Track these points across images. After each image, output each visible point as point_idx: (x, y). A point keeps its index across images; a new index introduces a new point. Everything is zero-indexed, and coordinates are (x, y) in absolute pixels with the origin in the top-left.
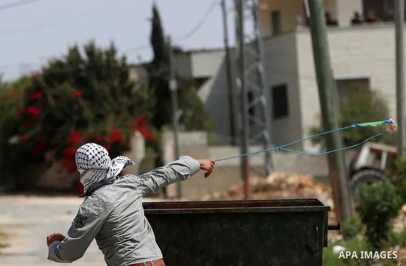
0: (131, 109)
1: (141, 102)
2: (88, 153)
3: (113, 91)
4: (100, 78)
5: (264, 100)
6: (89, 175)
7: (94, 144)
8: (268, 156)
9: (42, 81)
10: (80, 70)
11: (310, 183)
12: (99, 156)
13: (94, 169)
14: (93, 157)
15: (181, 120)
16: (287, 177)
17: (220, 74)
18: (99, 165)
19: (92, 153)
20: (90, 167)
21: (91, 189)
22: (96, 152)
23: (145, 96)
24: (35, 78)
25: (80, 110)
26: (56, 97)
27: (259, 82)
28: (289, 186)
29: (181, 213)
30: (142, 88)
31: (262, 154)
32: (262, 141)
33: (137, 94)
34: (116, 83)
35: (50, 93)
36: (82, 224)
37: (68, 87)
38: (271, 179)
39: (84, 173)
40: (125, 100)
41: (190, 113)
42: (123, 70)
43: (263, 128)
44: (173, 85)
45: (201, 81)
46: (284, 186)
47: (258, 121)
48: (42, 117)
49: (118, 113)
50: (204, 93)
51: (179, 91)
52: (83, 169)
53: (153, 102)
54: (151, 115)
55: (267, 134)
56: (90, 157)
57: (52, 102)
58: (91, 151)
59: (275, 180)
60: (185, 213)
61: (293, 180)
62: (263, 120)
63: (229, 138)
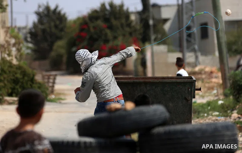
0: (131, 34)
1: (135, 30)
2: (80, 54)
3: (122, 25)
4: (116, 18)
5: (196, 30)
6: (84, 63)
7: (81, 50)
8: (197, 57)
9: (87, 20)
10: (106, 14)
11: (216, 71)
12: (85, 53)
13: (86, 60)
14: (83, 55)
15: (155, 40)
16: (205, 68)
17: (175, 17)
18: (87, 57)
19: (82, 53)
20: (83, 60)
21: (86, 69)
22: (83, 52)
23: (138, 27)
24: (84, 18)
25: (106, 35)
26: (95, 28)
27: (193, 21)
28: (205, 73)
29: (128, 82)
30: (137, 23)
31: (194, 57)
32: (194, 51)
33: (134, 26)
34: (123, 21)
35: (91, 25)
36: (84, 85)
37: (100, 23)
38: (197, 69)
39: (82, 63)
40: (128, 29)
41: (159, 36)
42: (127, 15)
43: (194, 44)
44: (151, 22)
45: (166, 20)
46: (203, 72)
47: (193, 41)
48: (88, 37)
49: (124, 35)
50: (167, 26)
51: (154, 26)
52: (81, 61)
53: (142, 31)
54: (140, 37)
55: (196, 47)
56: (82, 55)
57: (92, 30)
58: (81, 53)
59: (199, 70)
60: (130, 82)
61: (208, 69)
62: (195, 40)
63: (178, 49)
